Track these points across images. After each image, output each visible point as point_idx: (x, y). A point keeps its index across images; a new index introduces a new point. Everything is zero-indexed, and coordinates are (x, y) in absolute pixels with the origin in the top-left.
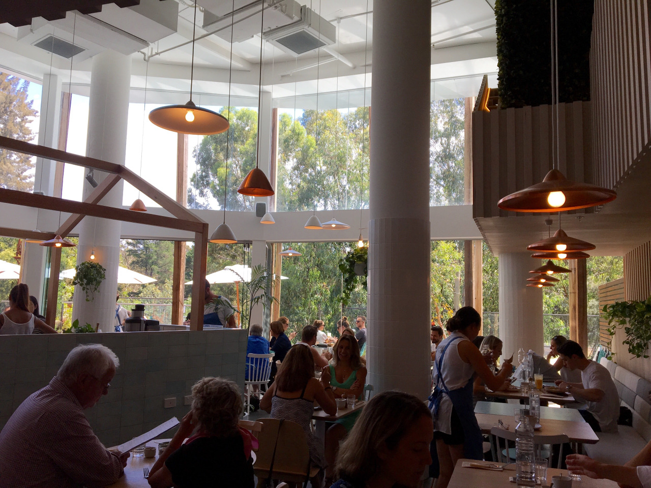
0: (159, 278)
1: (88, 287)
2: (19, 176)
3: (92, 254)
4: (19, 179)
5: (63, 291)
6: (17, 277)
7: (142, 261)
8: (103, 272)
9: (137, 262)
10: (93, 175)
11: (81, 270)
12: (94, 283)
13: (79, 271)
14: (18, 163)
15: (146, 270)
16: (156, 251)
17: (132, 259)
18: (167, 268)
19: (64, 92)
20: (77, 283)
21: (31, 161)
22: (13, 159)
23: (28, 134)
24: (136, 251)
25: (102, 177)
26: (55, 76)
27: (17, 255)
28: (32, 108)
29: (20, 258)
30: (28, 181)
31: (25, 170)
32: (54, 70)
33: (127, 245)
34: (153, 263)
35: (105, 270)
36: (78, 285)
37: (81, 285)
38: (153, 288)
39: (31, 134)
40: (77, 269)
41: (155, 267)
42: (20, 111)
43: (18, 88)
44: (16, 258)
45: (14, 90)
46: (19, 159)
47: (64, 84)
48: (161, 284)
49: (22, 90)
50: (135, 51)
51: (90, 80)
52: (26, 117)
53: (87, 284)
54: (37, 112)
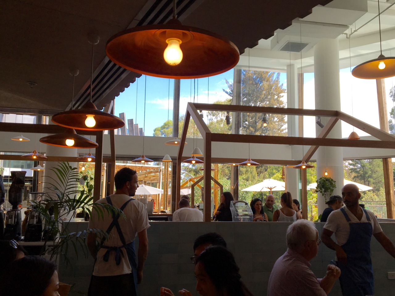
0: (375, 187)
1: (326, 193)
2: (279, 130)
3: (326, 172)
4: (279, 131)
5: (311, 197)
6: (284, 189)
7: (361, 175)
8: (334, 183)
9: (358, 177)
10: (320, 120)
11: (320, 182)
12: (329, 190)
13: (318, 183)
14: (278, 122)
15: (365, 182)
16: (370, 168)
17: (354, 174)
18: (380, 180)
19: (299, 74)
20: (318, 191)
21: (285, 120)
22: (275, 120)
23: (282, 104)
24: (355, 169)
25: (327, 120)
26: (293, 65)
27: (283, 176)
28: (282, 88)
29: (284, 178)
30: (284, 132)
31: (282, 126)
32: (292, 62)
33: (349, 165)
34: (369, 177)
35: (335, 182)
36: (319, 192)
37: (321, 192)
38: (371, 194)
39: (283, 104)
40: (317, 182)
41: (371, 180)
42: (276, 92)
43: (274, 79)
44: (282, 178)
45: (272, 80)
46: (278, 120)
47: (298, 68)
48: (377, 192)
49: (276, 79)
50: (339, 34)
51: (313, 62)
52: (280, 94)
53: (325, 191)
54: (285, 90)
